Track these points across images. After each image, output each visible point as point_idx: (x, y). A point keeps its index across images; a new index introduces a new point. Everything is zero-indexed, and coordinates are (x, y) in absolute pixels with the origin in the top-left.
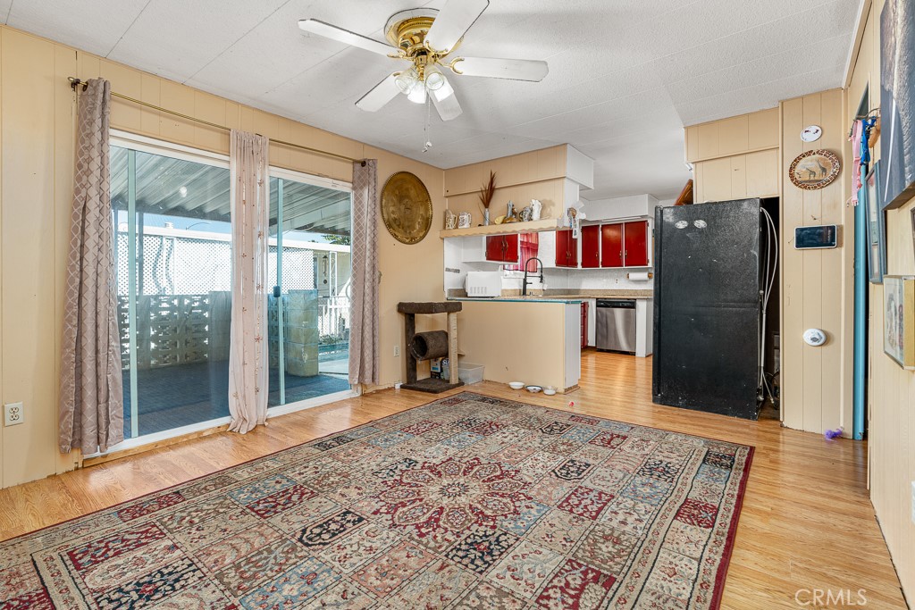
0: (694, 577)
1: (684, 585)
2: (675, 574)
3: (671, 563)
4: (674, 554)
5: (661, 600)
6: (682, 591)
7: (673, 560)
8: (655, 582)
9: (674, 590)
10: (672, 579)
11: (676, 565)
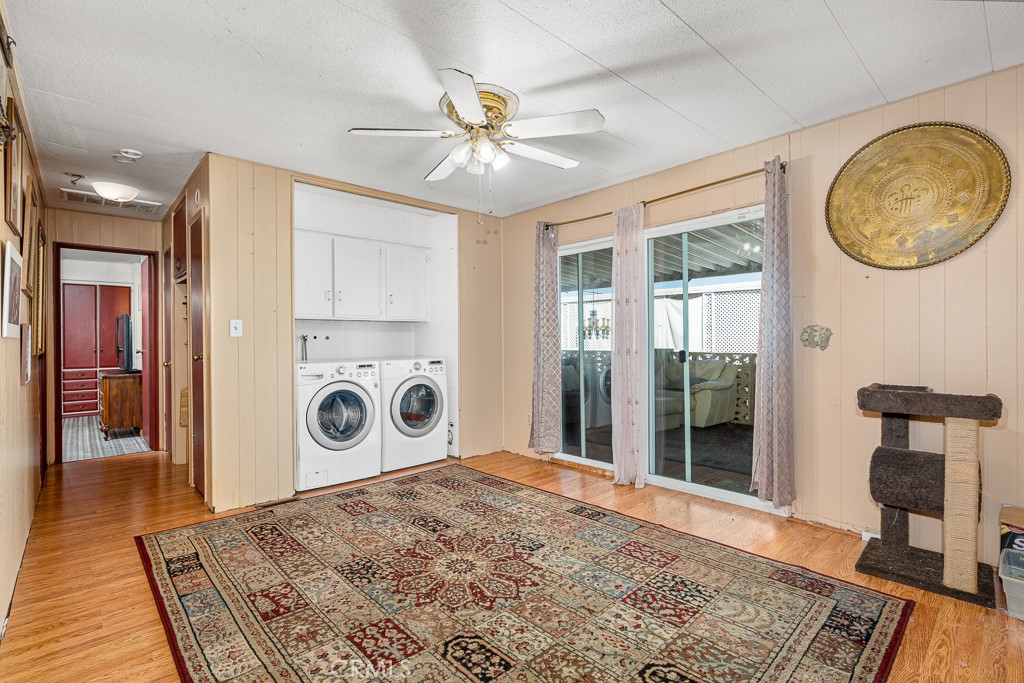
0: (212, 667)
1: (215, 656)
2: (229, 657)
3: (241, 661)
4: (246, 670)
5: (221, 635)
6: (213, 651)
7: (241, 664)
8: (238, 640)
9: (220, 648)
10: (228, 652)
11: (235, 663)
